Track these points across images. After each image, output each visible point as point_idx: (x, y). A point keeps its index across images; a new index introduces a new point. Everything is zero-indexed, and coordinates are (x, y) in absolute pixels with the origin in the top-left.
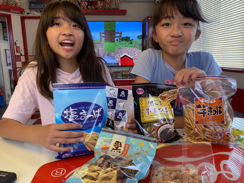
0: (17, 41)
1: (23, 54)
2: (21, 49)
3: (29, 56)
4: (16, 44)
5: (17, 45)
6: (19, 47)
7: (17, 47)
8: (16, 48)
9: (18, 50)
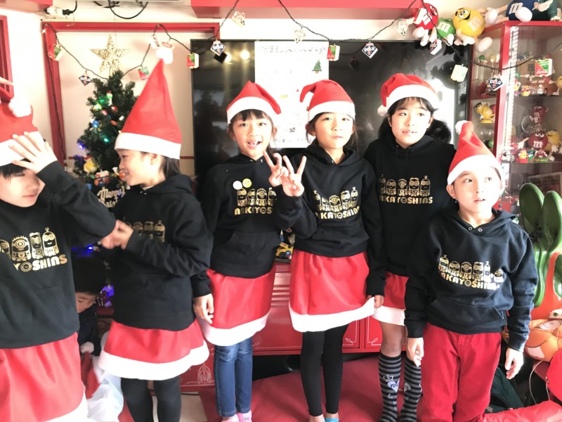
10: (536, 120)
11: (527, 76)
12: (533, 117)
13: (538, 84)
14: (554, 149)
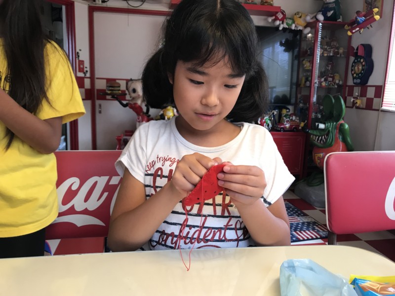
0: (80, 50)
1: (88, 75)
2: (85, 65)
3: (97, 78)
4: (79, 56)
5: (81, 58)
6: (83, 61)
7: (81, 61)
8: (79, 62)
9: (82, 66)
10: (329, 68)
11: (326, 47)
12: (328, 67)
13: (331, 51)
14: (337, 82)
